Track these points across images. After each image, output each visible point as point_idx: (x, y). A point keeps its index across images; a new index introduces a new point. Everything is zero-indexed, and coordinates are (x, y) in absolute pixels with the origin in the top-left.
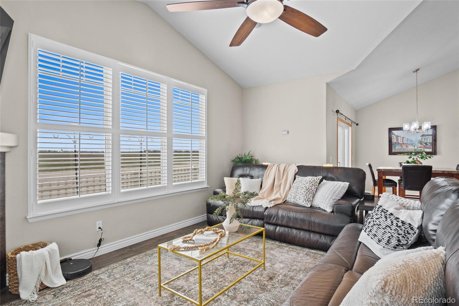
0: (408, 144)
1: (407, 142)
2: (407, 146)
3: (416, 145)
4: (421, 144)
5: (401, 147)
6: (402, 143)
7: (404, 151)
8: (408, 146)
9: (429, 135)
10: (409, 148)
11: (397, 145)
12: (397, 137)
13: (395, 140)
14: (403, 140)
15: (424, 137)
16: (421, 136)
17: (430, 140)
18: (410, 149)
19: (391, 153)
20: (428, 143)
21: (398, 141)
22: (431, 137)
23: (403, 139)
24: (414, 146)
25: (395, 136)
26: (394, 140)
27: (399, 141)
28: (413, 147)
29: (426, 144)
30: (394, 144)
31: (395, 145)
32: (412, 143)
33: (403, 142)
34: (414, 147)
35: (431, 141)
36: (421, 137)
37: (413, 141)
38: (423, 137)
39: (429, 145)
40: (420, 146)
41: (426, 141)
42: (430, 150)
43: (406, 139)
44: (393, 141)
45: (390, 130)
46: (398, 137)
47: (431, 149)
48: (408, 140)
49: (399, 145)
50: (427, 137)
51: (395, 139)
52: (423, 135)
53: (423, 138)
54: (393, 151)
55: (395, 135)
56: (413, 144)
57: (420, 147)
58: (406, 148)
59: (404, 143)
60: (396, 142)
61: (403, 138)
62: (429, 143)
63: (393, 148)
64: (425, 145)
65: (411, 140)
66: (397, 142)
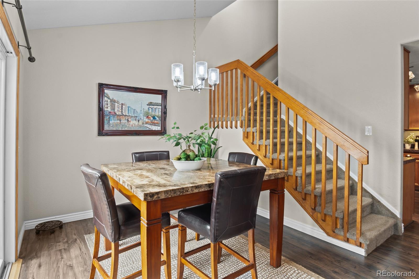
0: (129, 116)
1: (128, 113)
2: (128, 120)
3: (141, 119)
4: (147, 117)
5: (119, 121)
6: (120, 113)
7: (123, 129)
8: (130, 120)
9: (157, 103)
10: (131, 123)
11: (112, 118)
12: (113, 101)
13: (109, 108)
14: (122, 109)
15: (152, 107)
16: (147, 105)
17: (158, 113)
18: (132, 125)
19: (101, 132)
20: (156, 117)
21: (114, 109)
22: (160, 107)
23: (122, 107)
24: (139, 121)
25: (109, 101)
26: (107, 109)
27: (116, 110)
28: (136, 123)
29: (154, 118)
30: (107, 115)
31: (109, 118)
32: (135, 115)
33: (122, 111)
34: (138, 123)
35: (160, 114)
36: (148, 107)
37: (137, 112)
38: (150, 106)
39: (157, 120)
40: (147, 120)
41: (153, 113)
42: (159, 128)
43: (127, 108)
44: (105, 109)
45: (102, 87)
46: (115, 102)
47: (159, 126)
48: (130, 109)
49: (116, 117)
50: (155, 107)
51: (109, 105)
52: (151, 103)
53: (150, 109)
54: (106, 128)
55: (109, 98)
56: (136, 117)
57: (147, 123)
58: (126, 124)
59: (124, 114)
60: (110, 112)
61: (122, 104)
62: (158, 117)
63: (106, 122)
64: (153, 120)
65: (134, 110)
66: (112, 111)
